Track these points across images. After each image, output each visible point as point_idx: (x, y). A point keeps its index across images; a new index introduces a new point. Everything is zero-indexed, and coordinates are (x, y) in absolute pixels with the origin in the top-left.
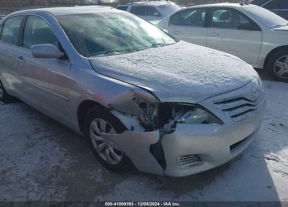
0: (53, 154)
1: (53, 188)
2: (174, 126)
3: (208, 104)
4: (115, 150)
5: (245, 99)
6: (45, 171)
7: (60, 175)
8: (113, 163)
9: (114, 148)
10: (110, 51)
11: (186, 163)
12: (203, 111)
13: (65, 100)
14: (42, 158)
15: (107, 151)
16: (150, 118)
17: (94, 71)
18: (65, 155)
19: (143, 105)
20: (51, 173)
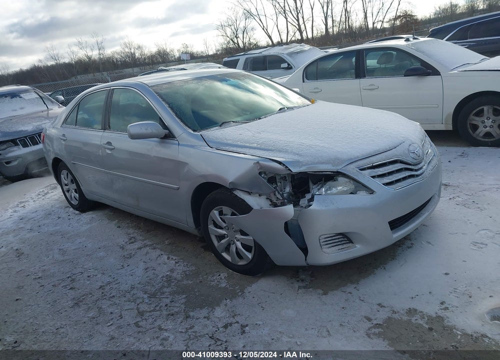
0: (160, 264)
1: (168, 297)
2: (312, 199)
3: (352, 170)
4: (244, 246)
5: (402, 162)
6: (153, 282)
7: (173, 284)
8: (241, 263)
9: (242, 244)
10: (226, 122)
11: (333, 246)
12: (346, 180)
13: (174, 189)
14: (146, 269)
15: (233, 248)
16: (282, 195)
17: (209, 147)
18: (176, 263)
19: (272, 180)
20: (162, 283)
